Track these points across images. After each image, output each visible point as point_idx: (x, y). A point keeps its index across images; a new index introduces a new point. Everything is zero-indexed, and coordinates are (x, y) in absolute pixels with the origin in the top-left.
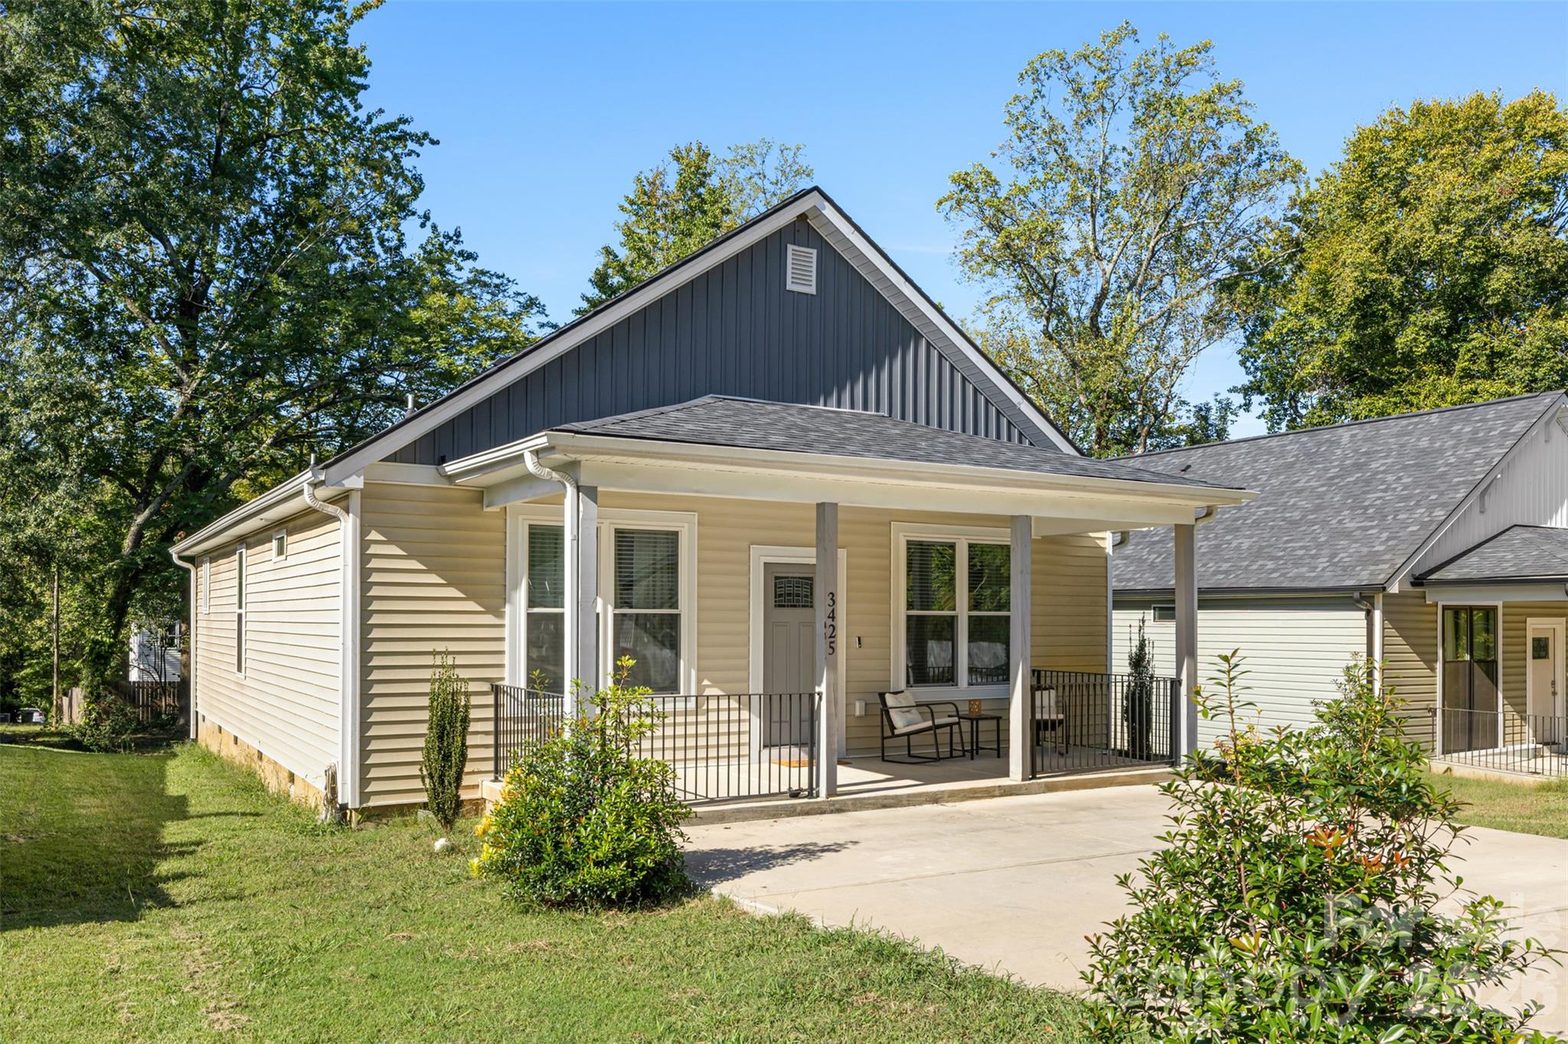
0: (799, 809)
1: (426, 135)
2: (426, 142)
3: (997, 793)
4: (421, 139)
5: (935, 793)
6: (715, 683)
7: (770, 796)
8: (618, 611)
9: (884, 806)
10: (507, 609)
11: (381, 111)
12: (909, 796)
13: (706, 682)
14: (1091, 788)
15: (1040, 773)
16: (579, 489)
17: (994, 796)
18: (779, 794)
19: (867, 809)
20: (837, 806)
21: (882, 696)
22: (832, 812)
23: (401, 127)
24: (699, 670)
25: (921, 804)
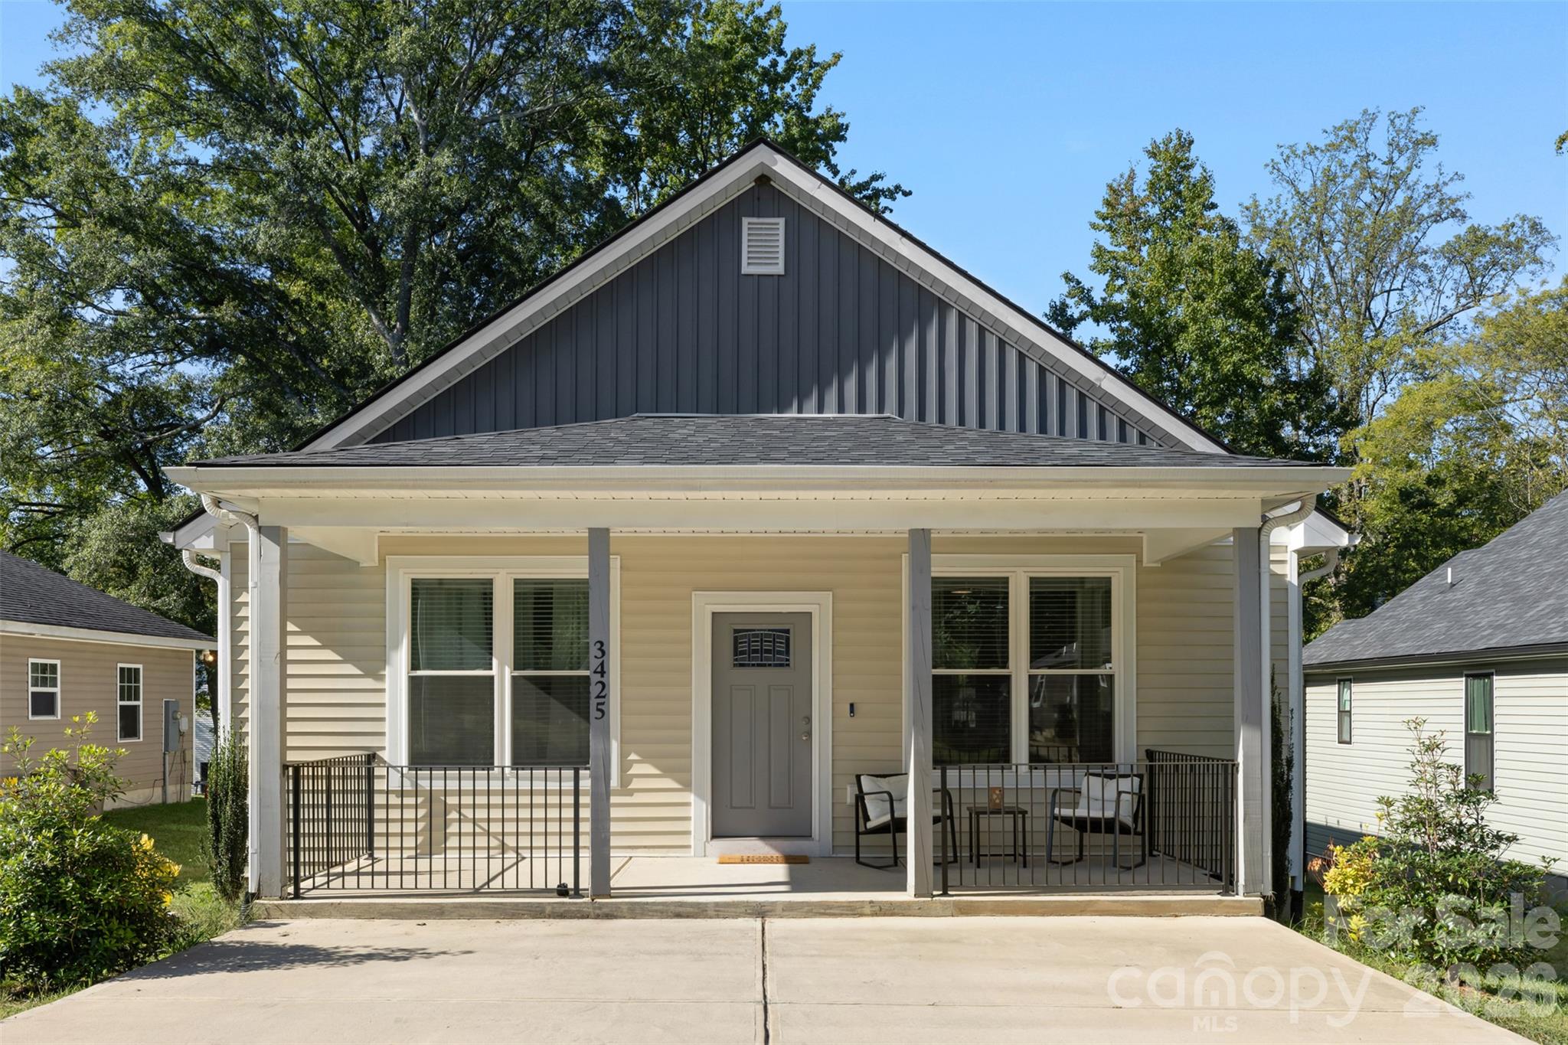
0: (548, 909)
1: (898, 188)
2: (899, 196)
3: (867, 910)
4: (891, 194)
5: (761, 904)
6: (646, 758)
7: (533, 892)
8: (517, 673)
9: (678, 916)
10: (387, 672)
11: (853, 172)
12: (717, 904)
13: (633, 757)
14: (1043, 915)
15: (955, 888)
16: (260, 530)
17: (861, 915)
18: (546, 891)
19: (652, 917)
20: (605, 910)
21: (858, 777)
22: (597, 917)
23: (875, 184)
24: (622, 742)
25: (737, 917)
